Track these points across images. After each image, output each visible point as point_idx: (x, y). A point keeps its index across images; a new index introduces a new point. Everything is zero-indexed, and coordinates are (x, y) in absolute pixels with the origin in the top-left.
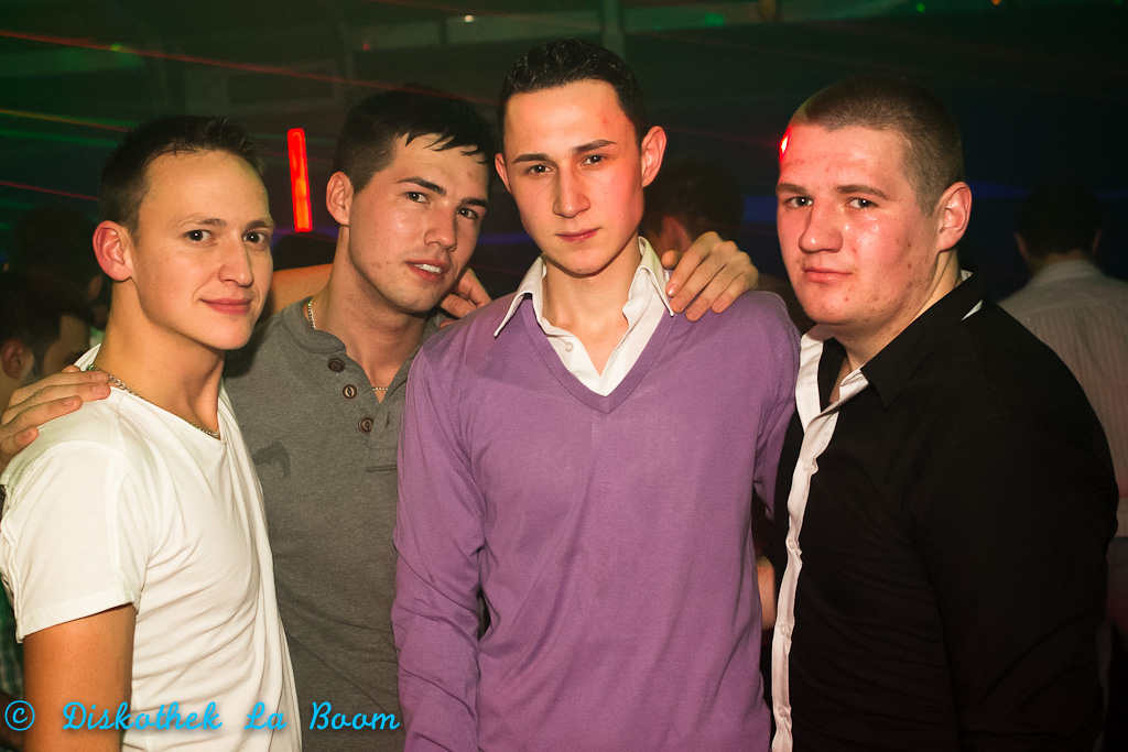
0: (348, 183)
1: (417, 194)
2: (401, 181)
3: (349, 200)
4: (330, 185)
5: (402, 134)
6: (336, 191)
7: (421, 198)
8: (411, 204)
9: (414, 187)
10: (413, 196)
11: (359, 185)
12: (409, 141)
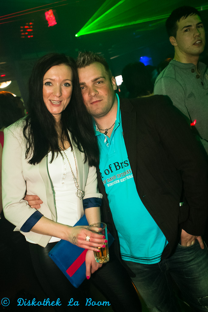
0: (173, 37)
1: (187, 30)
2: (182, 29)
3: (175, 40)
4: (170, 40)
5: (177, 21)
6: (172, 41)
7: (188, 30)
8: (187, 33)
9: (185, 29)
10: (186, 31)
11: (175, 36)
12: (179, 21)
